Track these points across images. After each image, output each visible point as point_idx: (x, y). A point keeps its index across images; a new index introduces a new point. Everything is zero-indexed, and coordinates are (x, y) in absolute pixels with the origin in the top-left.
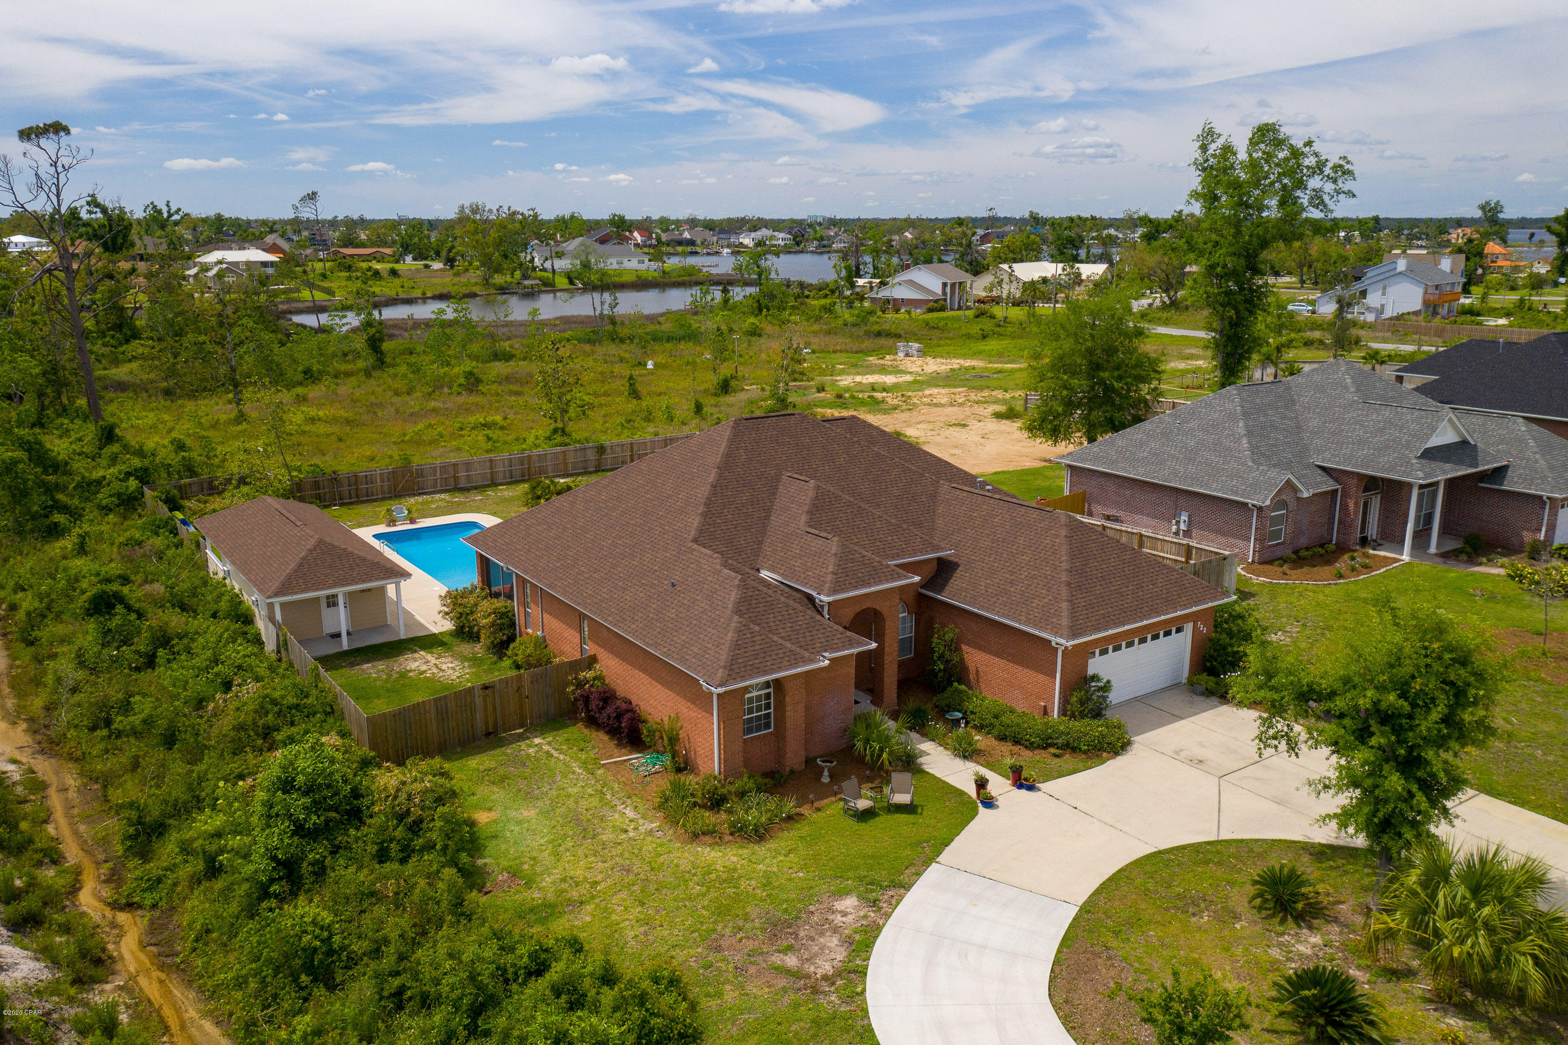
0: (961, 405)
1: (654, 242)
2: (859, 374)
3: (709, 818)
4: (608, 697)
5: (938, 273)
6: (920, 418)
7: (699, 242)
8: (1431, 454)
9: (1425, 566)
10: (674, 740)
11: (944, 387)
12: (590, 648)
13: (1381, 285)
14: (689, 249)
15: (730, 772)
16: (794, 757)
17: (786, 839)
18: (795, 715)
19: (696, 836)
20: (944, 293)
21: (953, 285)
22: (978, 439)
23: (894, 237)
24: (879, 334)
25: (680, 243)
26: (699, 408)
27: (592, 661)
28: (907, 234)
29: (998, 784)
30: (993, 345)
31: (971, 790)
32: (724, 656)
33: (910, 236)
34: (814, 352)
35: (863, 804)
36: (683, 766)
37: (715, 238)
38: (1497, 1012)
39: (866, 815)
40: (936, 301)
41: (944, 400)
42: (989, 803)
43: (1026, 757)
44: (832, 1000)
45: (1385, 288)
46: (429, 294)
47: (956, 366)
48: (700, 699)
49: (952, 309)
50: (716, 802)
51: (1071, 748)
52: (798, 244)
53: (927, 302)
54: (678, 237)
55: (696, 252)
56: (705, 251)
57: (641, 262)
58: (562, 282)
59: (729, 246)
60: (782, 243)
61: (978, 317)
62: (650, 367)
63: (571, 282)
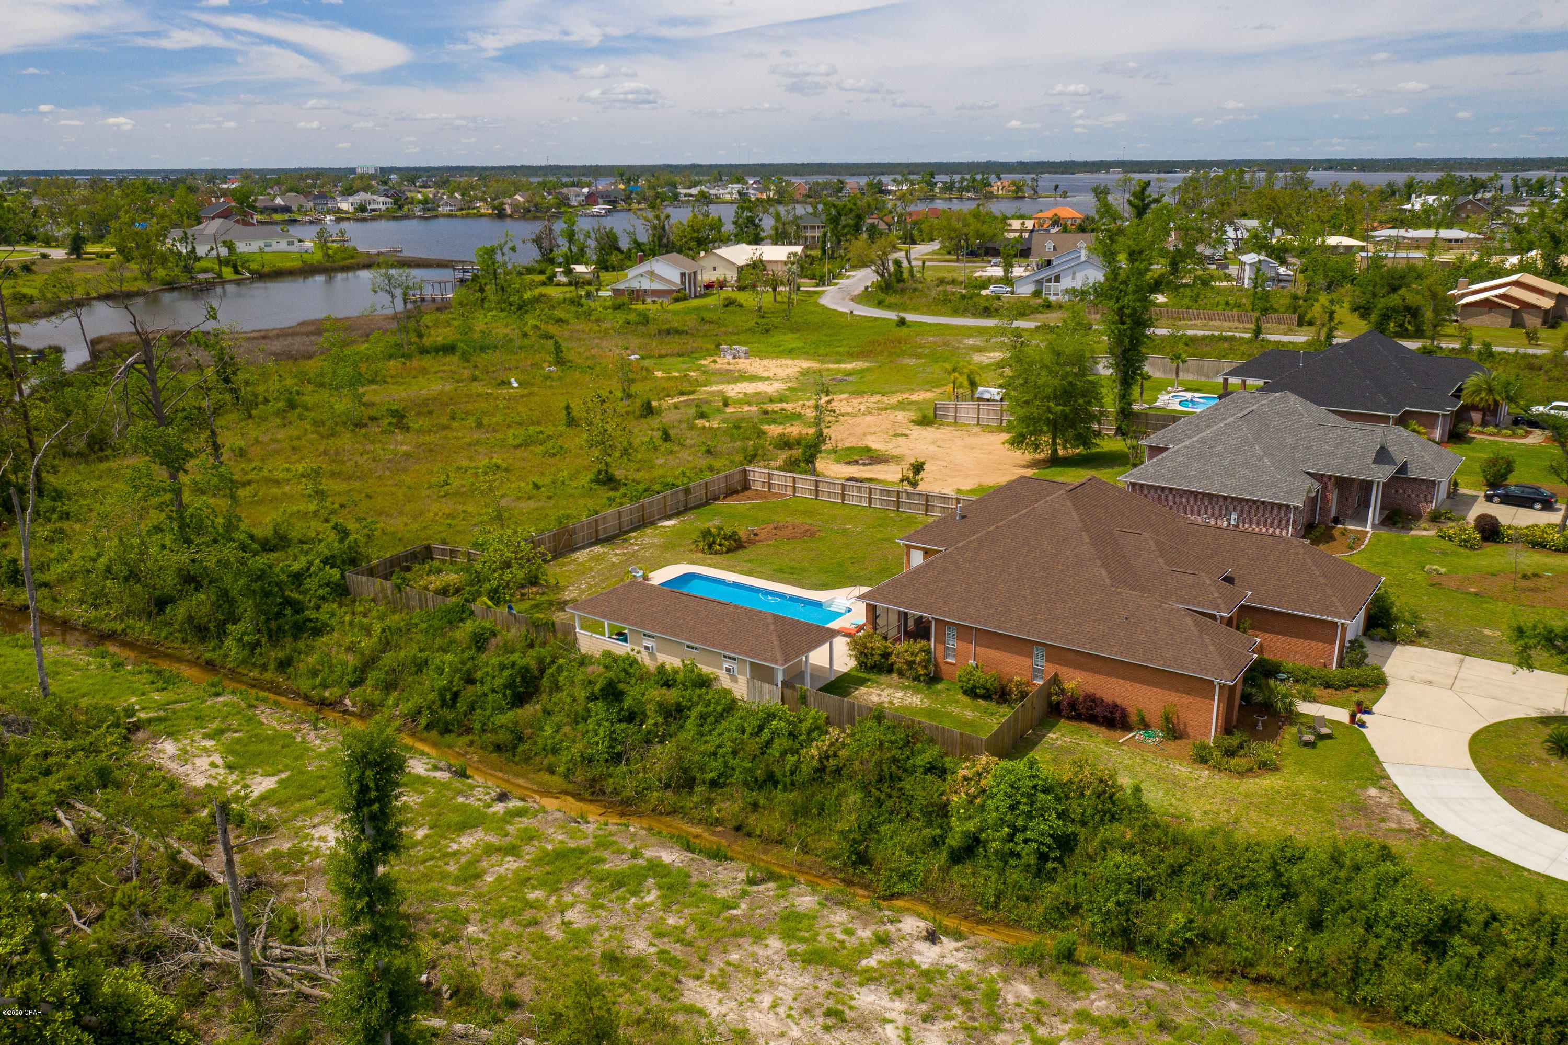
3: (1235, 763)
5: (675, 264)
7: (295, 208)
8: (1377, 460)
10: (1164, 720)
13: (1070, 271)
14: (286, 217)
15: (1228, 732)
17: (1289, 766)
19: (1242, 774)
20: (683, 283)
21: (690, 275)
23: (503, 201)
24: (668, 332)
25: (276, 210)
27: (1064, 678)
28: (517, 197)
33: (521, 198)
34: (643, 358)
35: (1307, 737)
36: (1182, 735)
37: (311, 204)
40: (679, 291)
42: (1363, 725)
43: (1350, 695)
44: (1439, 839)
45: (1074, 274)
46: (94, 295)
50: (1234, 753)
52: (401, 207)
53: (670, 292)
54: (270, 204)
55: (295, 221)
56: (307, 219)
57: (291, 243)
58: (227, 272)
59: (329, 212)
60: (384, 208)
61: (726, 306)
62: (516, 385)
63: (237, 272)
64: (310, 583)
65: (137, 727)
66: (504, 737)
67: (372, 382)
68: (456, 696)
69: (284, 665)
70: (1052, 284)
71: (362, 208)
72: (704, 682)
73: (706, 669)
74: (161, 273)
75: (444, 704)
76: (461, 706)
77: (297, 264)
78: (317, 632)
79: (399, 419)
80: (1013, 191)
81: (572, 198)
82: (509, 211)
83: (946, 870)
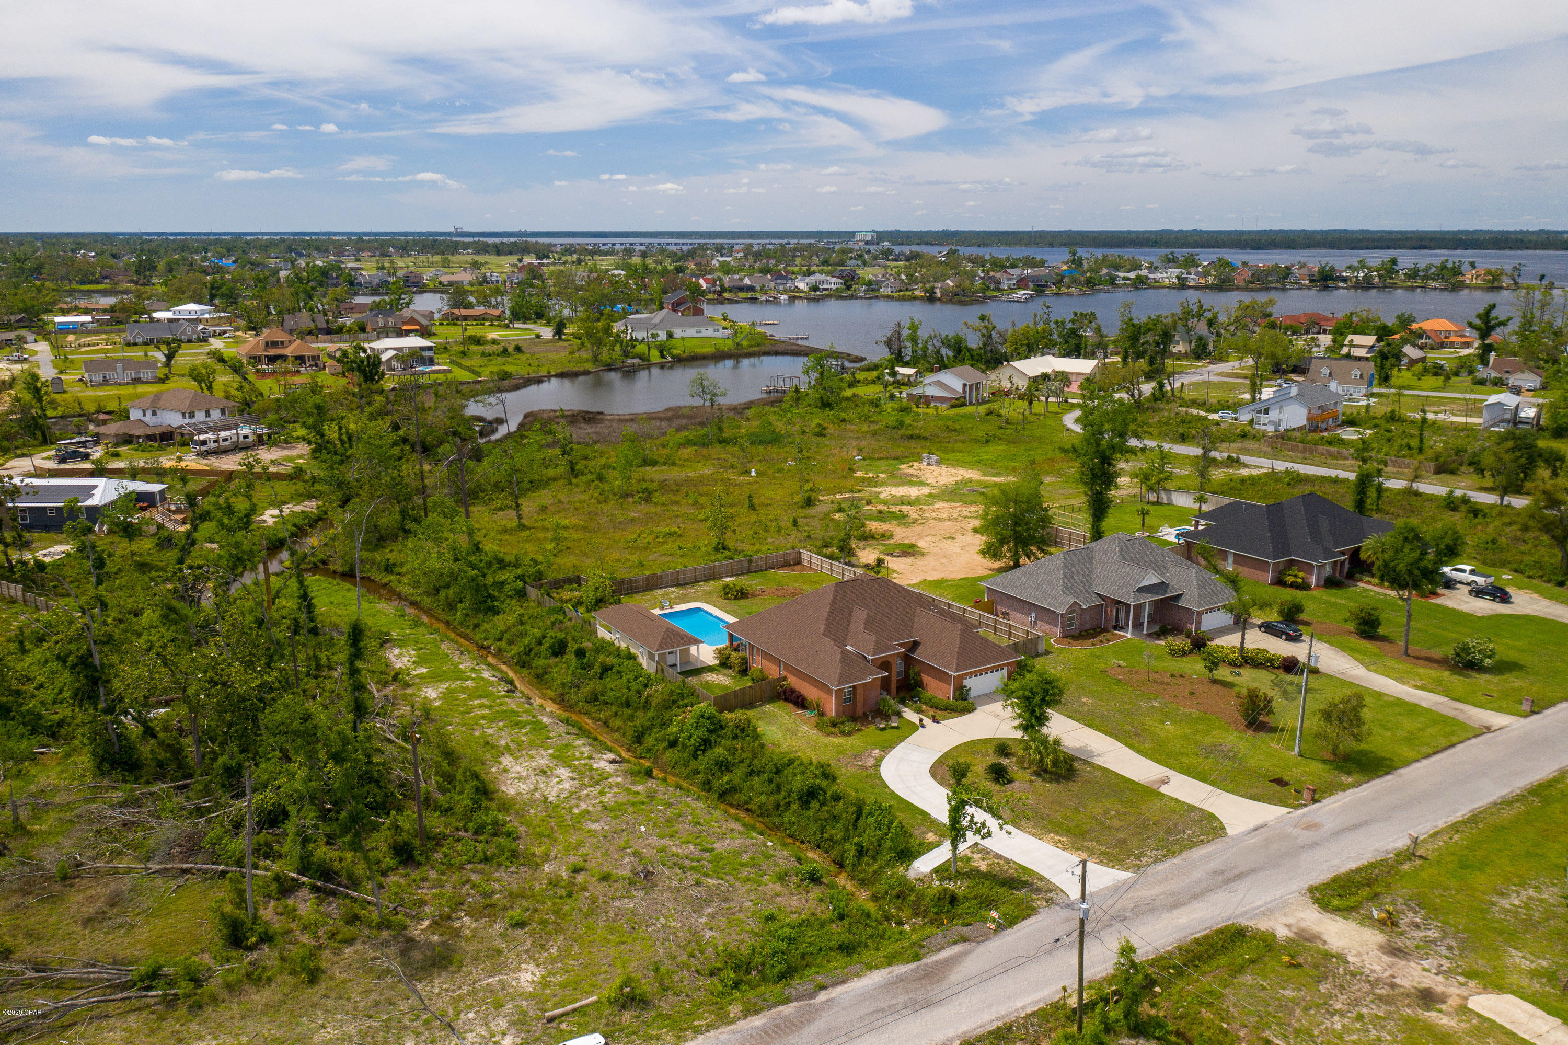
0: (955, 520)
1: (718, 288)
2: (894, 485)
3: (832, 729)
4: (793, 691)
6: (929, 532)
7: (758, 288)
8: (1141, 590)
9: (1136, 640)
10: (818, 706)
11: (947, 501)
12: (783, 673)
13: (1278, 405)
14: (749, 295)
15: (838, 715)
16: (859, 711)
17: (858, 735)
18: (860, 698)
19: (828, 735)
20: (964, 392)
21: (971, 386)
22: (958, 550)
23: (936, 285)
24: (911, 437)
25: (741, 289)
26: (795, 523)
27: (785, 678)
29: (927, 721)
30: (991, 452)
31: (918, 723)
32: (837, 677)
33: (951, 284)
34: (864, 459)
35: (882, 726)
36: (822, 714)
37: (773, 284)
38: (1047, 776)
39: (883, 729)
40: (958, 398)
41: (945, 515)
42: (923, 726)
43: (939, 713)
44: (871, 771)
45: (1281, 407)
47: (959, 478)
48: (828, 691)
49: (971, 404)
50: (834, 725)
51: (954, 710)
52: (848, 288)
53: (951, 399)
54: (740, 284)
55: (756, 299)
56: (765, 297)
57: (716, 331)
58: (655, 356)
59: (785, 291)
60: (834, 287)
61: (988, 415)
62: (753, 474)
63: (663, 356)
64: (506, 588)
65: (388, 641)
66: (540, 671)
67: (665, 464)
68: (530, 651)
69: (476, 626)
70: (1262, 415)
71: (815, 288)
72: (632, 657)
73: (632, 650)
74: (605, 356)
75: (525, 653)
76: (532, 655)
77: (710, 350)
78: (498, 613)
79: (647, 496)
80: (1489, 281)
81: (1004, 281)
82: (939, 295)
83: (665, 749)
